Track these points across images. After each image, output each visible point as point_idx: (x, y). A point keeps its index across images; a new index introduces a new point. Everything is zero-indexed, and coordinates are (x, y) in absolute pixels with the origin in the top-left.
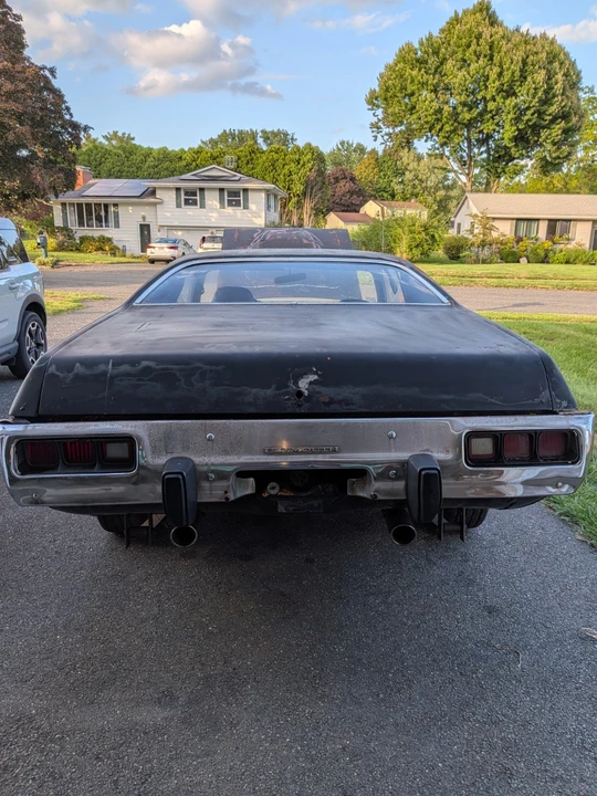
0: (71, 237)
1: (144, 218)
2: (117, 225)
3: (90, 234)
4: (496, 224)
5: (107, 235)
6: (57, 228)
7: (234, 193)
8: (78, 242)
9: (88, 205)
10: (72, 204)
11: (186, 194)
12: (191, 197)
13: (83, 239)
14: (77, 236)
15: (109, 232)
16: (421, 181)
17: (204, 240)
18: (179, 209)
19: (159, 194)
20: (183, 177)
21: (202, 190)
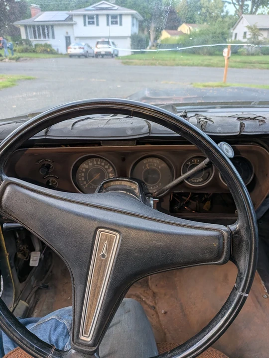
0: (31, 45)
1: (67, 33)
2: (54, 37)
3: (40, 43)
4: (262, 32)
5: (49, 43)
6: (23, 40)
7: (114, 17)
8: (34, 47)
9: (38, 27)
10: (30, 26)
11: (89, 18)
12: (91, 20)
13: (36, 46)
14: (34, 44)
15: (50, 41)
16: (210, 13)
17: (98, 43)
18: (85, 27)
19: (75, 19)
20: (87, 8)
21: (97, 15)
